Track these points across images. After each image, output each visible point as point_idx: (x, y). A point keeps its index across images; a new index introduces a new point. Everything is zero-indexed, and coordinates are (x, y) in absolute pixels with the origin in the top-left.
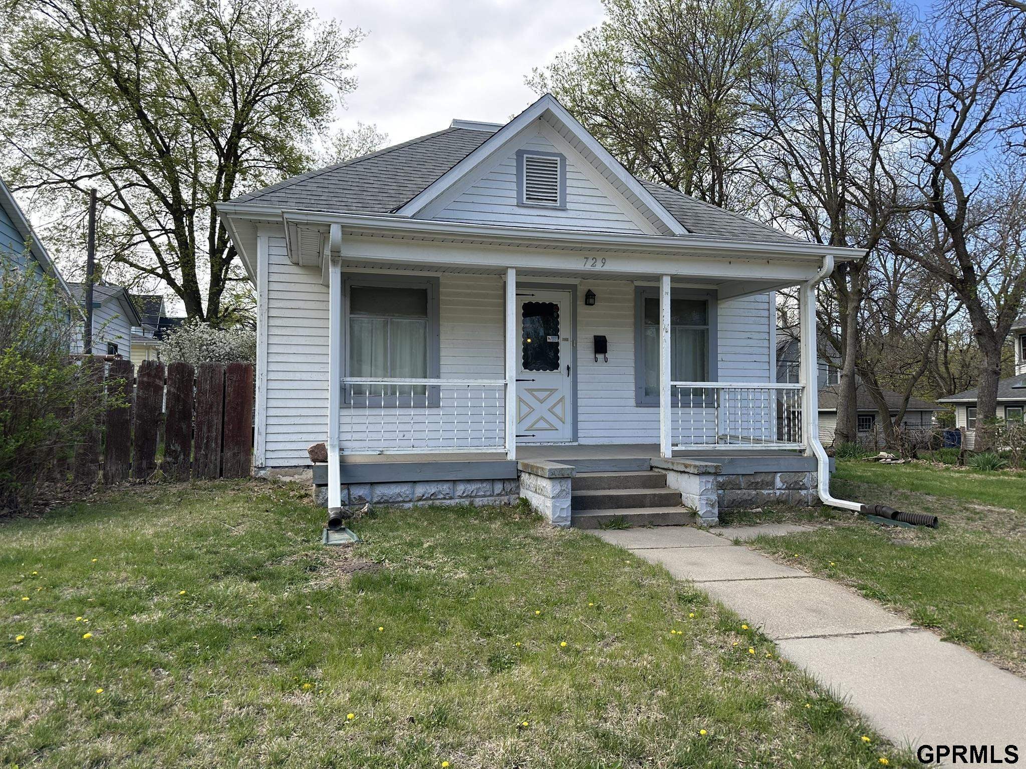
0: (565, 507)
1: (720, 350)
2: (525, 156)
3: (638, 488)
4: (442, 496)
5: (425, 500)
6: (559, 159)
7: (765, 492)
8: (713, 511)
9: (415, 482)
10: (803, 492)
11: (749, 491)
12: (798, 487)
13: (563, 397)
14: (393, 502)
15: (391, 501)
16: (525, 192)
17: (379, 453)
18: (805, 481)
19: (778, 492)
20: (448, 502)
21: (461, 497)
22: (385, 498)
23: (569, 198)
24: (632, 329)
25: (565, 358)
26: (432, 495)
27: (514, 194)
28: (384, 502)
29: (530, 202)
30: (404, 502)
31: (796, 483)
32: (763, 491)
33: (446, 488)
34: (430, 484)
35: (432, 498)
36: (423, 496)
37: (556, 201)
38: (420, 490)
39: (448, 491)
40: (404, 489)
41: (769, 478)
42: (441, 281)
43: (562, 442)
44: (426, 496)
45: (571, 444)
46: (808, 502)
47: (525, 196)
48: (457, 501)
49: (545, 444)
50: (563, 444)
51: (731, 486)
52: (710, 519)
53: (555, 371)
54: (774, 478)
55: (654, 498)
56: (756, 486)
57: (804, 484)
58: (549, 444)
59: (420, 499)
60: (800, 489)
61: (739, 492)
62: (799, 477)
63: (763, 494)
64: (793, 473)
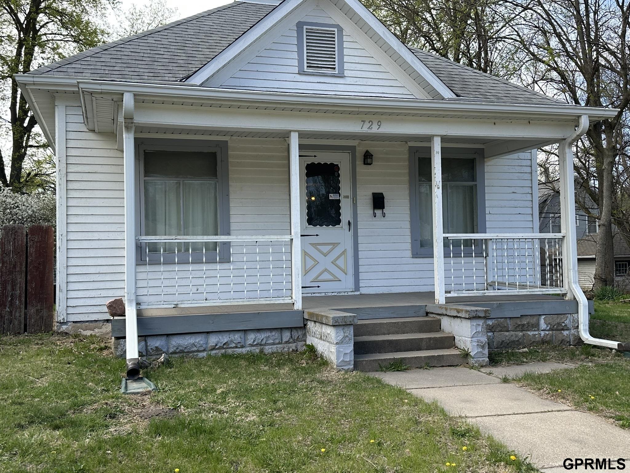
0: (349, 352)
1: (487, 204)
2: (305, 27)
3: (415, 332)
4: (234, 345)
5: (218, 349)
6: (336, 30)
7: (531, 333)
8: (484, 352)
9: (208, 333)
10: (565, 333)
11: (516, 333)
12: (560, 328)
13: (346, 250)
14: (188, 352)
15: (186, 351)
16: (305, 61)
17: (174, 306)
18: (567, 322)
19: (542, 333)
20: (239, 350)
21: (252, 345)
22: (181, 348)
23: (346, 66)
24: (406, 186)
25: (346, 214)
26: (224, 344)
27: (296, 63)
28: (179, 352)
29: (311, 70)
30: (198, 351)
31: (559, 324)
32: (529, 333)
33: (237, 337)
34: (223, 334)
35: (225, 347)
36: (216, 345)
37: (334, 68)
38: (213, 340)
39: (239, 340)
40: (198, 340)
41: (533, 321)
42: (230, 144)
43: (345, 292)
44: (219, 345)
45: (353, 293)
46: (570, 342)
47: (306, 65)
48: (248, 349)
49: (330, 294)
50: (346, 294)
51: (500, 329)
52: (481, 359)
53: (337, 226)
54: (539, 320)
55: (430, 341)
56: (522, 328)
57: (566, 325)
58: (333, 294)
59: (213, 349)
60: (563, 330)
61: (507, 334)
62: (561, 319)
63: (529, 335)
64: (556, 316)
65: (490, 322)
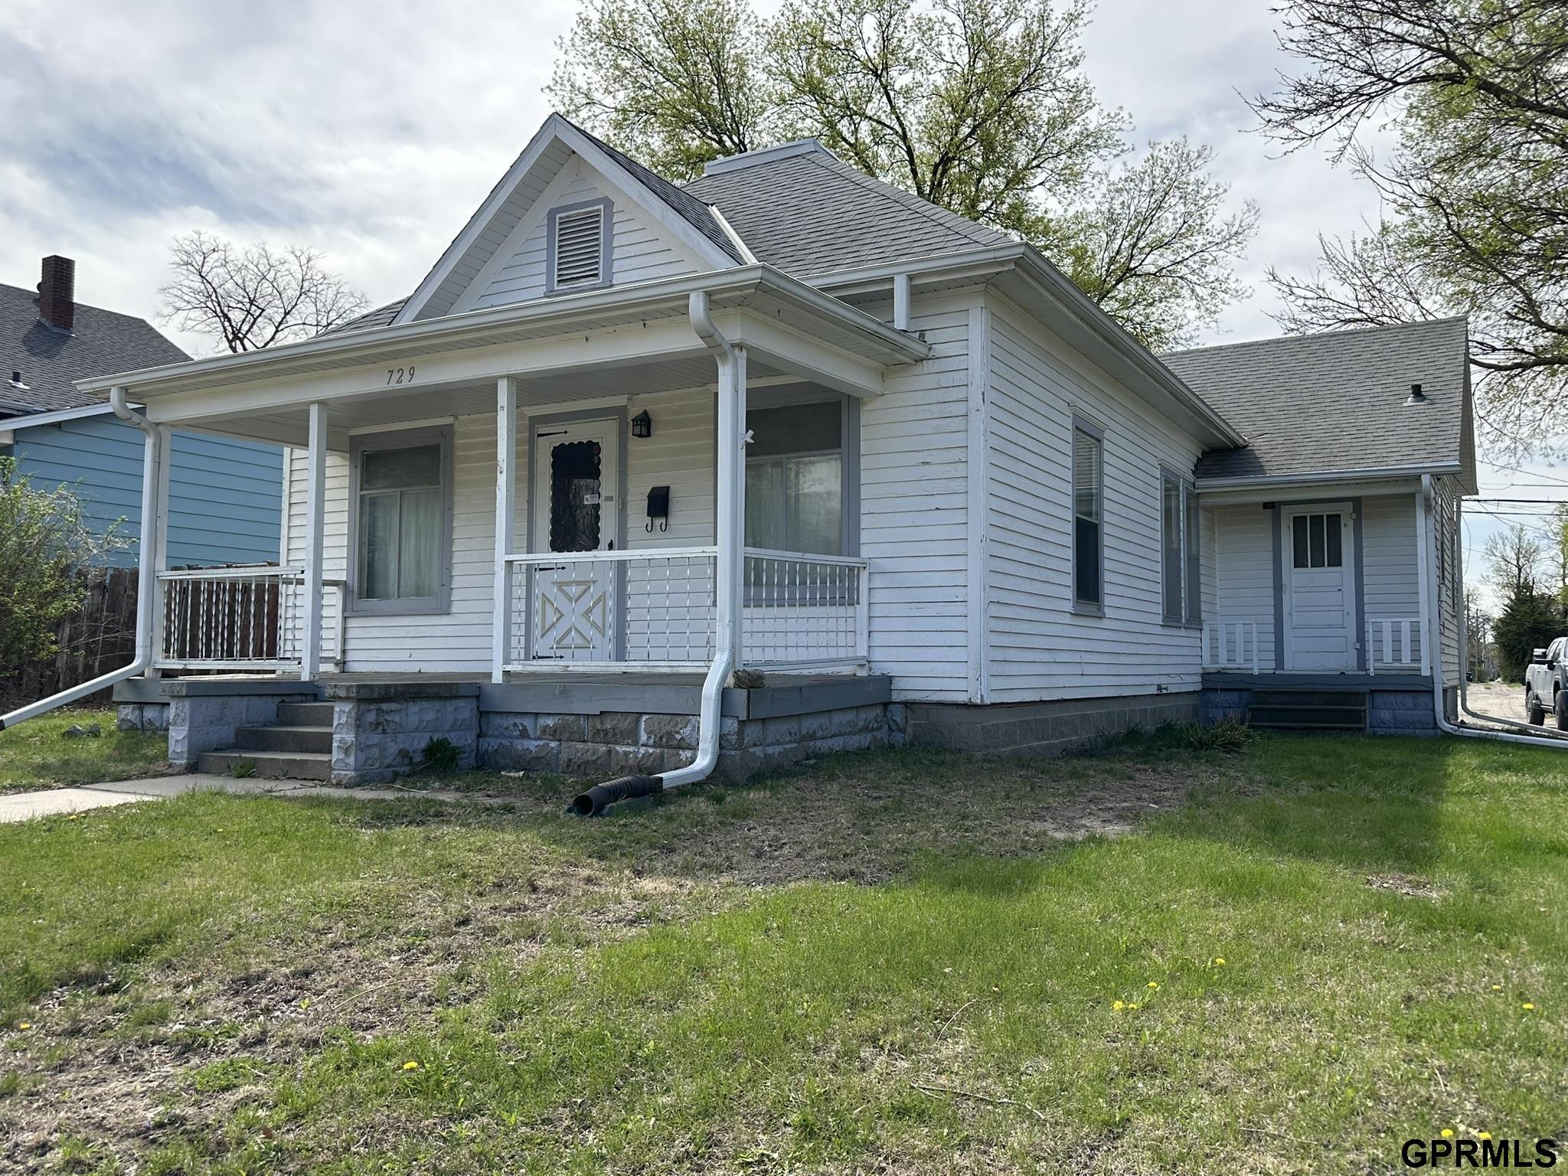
0: (180, 738)
2: (558, 216)
6: (601, 207)
7: (621, 749)
10: (686, 755)
11: (596, 746)
12: (676, 743)
13: (604, 594)
16: (556, 273)
18: (688, 732)
19: (642, 750)
23: (615, 266)
25: (607, 529)
27: (543, 279)
29: (564, 287)
31: (670, 735)
32: (618, 748)
37: (596, 275)
41: (625, 724)
42: (456, 428)
47: (556, 279)
51: (567, 735)
52: (343, 772)
53: (593, 551)
54: (637, 722)
56: (605, 736)
57: (683, 739)
60: (679, 747)
61: (580, 746)
62: (676, 724)
63: (617, 752)
64: (669, 717)
65: (551, 722)
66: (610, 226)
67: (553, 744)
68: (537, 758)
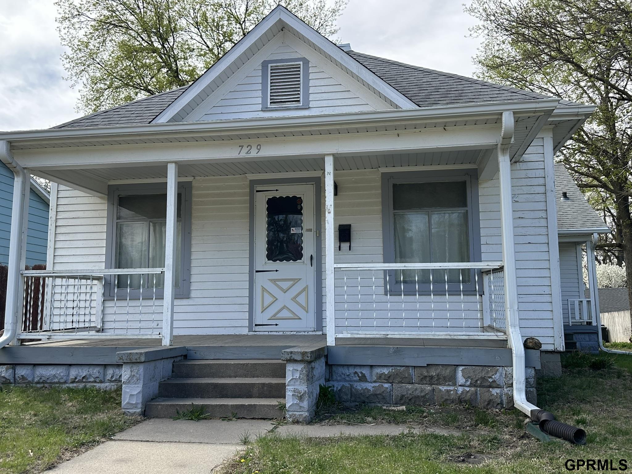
0: (136, 393)
1: (483, 232)
2: (270, 65)
4: (92, 380)
5: (78, 382)
6: (301, 63)
7: (443, 388)
8: (302, 405)
9: (70, 365)
10: (495, 391)
11: (423, 386)
12: (487, 384)
13: (307, 286)
14: (50, 383)
15: (48, 381)
16: (269, 97)
17: (48, 337)
18: (496, 377)
19: (460, 389)
20: (98, 385)
21: (111, 381)
22: (43, 379)
23: (311, 97)
24: (380, 216)
25: (308, 249)
26: (83, 378)
27: (260, 100)
28: (43, 383)
29: (274, 106)
30: (59, 383)
31: (484, 379)
32: (440, 387)
33: (95, 372)
34: (83, 367)
35: (84, 380)
36: (76, 378)
37: (299, 101)
38: (74, 372)
39: (97, 375)
40: (59, 372)
41: (447, 372)
42: (194, 184)
43: (305, 332)
44: (78, 378)
46: (501, 403)
47: (269, 101)
48: (107, 384)
49: (288, 333)
50: (306, 333)
51: (399, 379)
53: (298, 261)
54: (455, 372)
56: (431, 380)
57: (494, 381)
58: (292, 333)
59: (73, 382)
60: (490, 387)
61: (410, 386)
62: (488, 372)
63: (440, 390)
64: (481, 368)
65: (386, 371)
66: (306, 74)
67: (386, 385)
68: (376, 395)
